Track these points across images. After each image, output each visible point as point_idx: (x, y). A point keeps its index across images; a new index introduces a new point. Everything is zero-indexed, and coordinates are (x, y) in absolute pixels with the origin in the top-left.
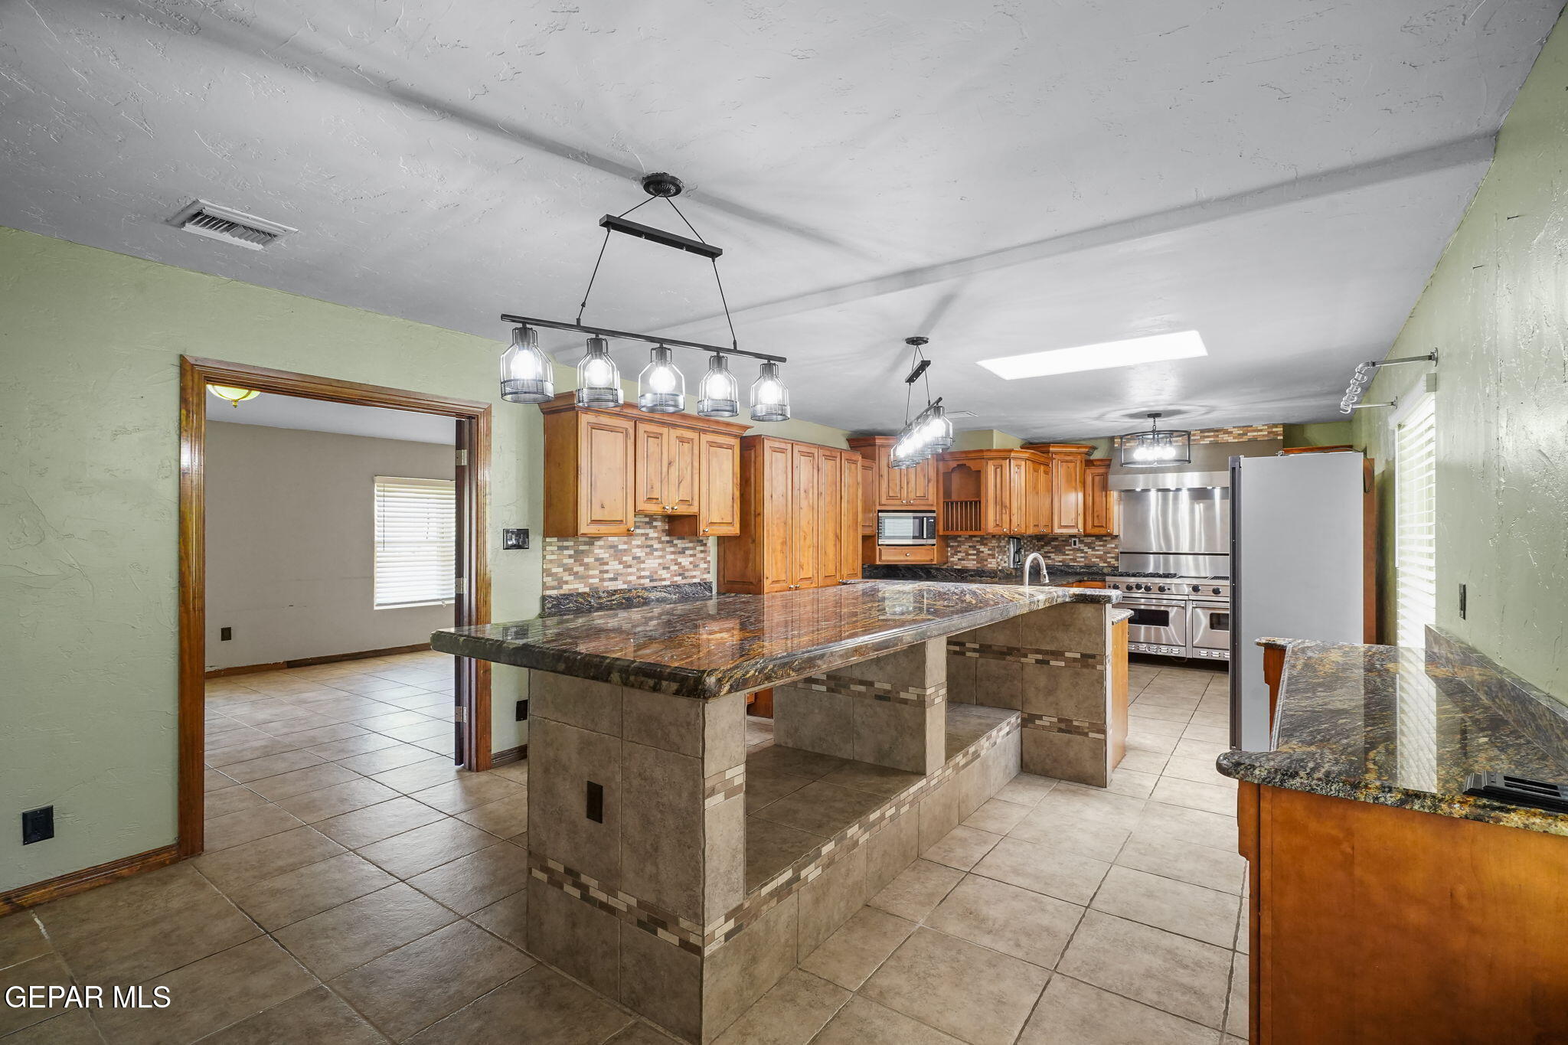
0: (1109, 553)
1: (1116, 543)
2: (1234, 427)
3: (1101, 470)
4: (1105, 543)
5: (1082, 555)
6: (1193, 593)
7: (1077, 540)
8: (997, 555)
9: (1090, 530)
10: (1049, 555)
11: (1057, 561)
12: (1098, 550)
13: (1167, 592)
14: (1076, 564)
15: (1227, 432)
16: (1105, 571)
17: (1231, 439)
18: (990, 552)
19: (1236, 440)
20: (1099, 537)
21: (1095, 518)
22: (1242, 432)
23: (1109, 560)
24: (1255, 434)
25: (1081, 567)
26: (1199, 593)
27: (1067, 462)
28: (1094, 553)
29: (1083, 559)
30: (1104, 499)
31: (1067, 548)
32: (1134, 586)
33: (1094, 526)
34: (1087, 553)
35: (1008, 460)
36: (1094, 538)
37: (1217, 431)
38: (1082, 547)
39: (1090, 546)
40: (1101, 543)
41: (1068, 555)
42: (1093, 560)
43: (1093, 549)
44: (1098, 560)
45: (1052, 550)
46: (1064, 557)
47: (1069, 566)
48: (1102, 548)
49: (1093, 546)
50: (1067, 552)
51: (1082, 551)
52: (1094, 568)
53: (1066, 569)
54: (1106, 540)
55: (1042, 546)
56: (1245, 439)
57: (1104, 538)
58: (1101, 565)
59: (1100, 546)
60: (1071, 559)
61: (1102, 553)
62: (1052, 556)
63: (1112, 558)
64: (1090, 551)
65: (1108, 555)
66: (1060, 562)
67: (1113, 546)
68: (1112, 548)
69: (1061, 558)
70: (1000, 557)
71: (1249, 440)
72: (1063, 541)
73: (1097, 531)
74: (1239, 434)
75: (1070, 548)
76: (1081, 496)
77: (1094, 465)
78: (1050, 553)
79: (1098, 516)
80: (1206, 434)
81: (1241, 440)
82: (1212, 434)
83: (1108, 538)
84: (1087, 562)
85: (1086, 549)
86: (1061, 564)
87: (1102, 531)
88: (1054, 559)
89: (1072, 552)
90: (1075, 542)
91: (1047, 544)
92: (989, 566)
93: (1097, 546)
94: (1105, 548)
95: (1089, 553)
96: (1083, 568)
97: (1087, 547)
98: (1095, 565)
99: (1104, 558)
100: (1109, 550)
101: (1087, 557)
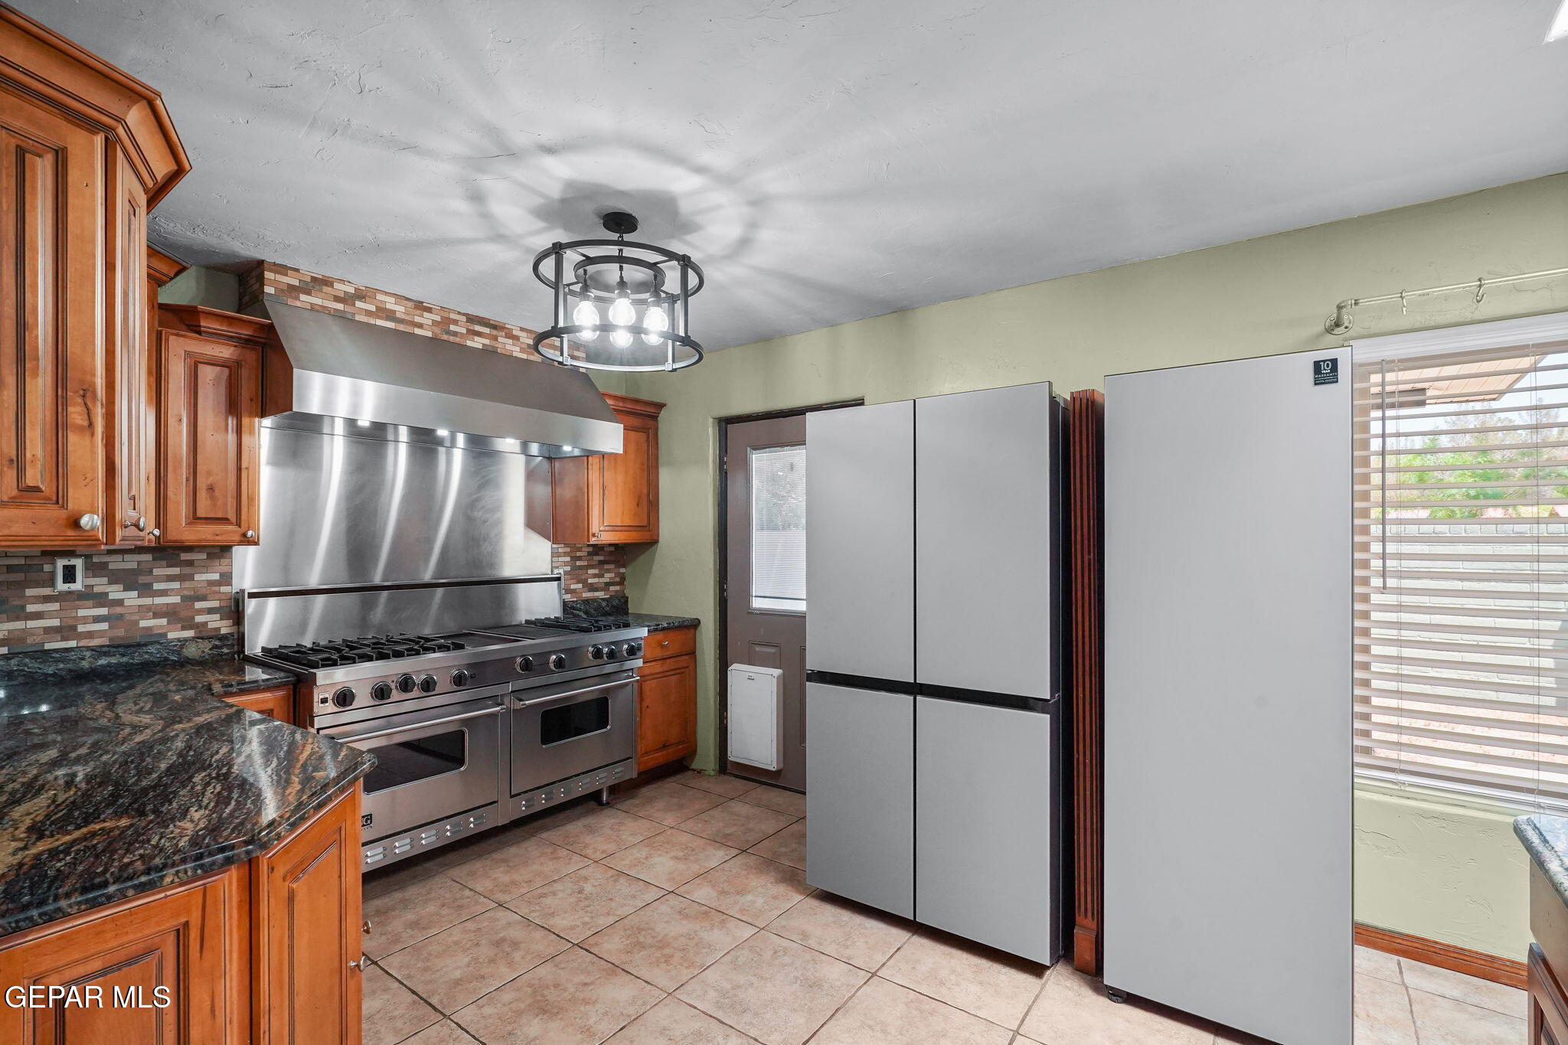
0: (204, 598)
1: (224, 569)
2: (522, 329)
4: (187, 570)
5: (103, 611)
7: (76, 563)
9: (181, 530)
12: (164, 593)
14: (73, 644)
15: (510, 336)
16: (192, 651)
17: (516, 351)
19: (525, 356)
21: (202, 495)
22: (532, 342)
23: (199, 619)
25: (99, 652)
28: (147, 601)
29: (104, 626)
30: (231, 437)
31: (29, 593)
33: (195, 518)
34: (120, 602)
36: (148, 557)
37: (494, 327)
38: (100, 584)
39: (128, 578)
40: (176, 571)
41: (37, 616)
42: (143, 624)
43: (146, 590)
44: (164, 621)
46: (20, 625)
47: (43, 654)
48: (176, 585)
49: (142, 579)
50: (32, 608)
51: (101, 599)
52: (152, 649)
54: (191, 563)
57: (184, 556)
58: (171, 636)
59: (170, 578)
60: (47, 629)
61: (177, 599)
63: (210, 611)
64: (132, 598)
65: (198, 605)
67: (216, 576)
68: (211, 583)
69: (4, 628)
73: (207, 534)
74: (528, 346)
75: (47, 591)
79: (211, 489)
80: (478, 328)
81: (531, 358)
82: (487, 330)
84: (120, 632)
85: (115, 592)
87: (224, 536)
89: (56, 607)
90: (69, 571)
93: (159, 580)
94: (187, 584)
95: (127, 603)
96: (106, 654)
97: (121, 587)
98: (155, 639)
99: (184, 614)
100: (204, 591)
101: (120, 617)
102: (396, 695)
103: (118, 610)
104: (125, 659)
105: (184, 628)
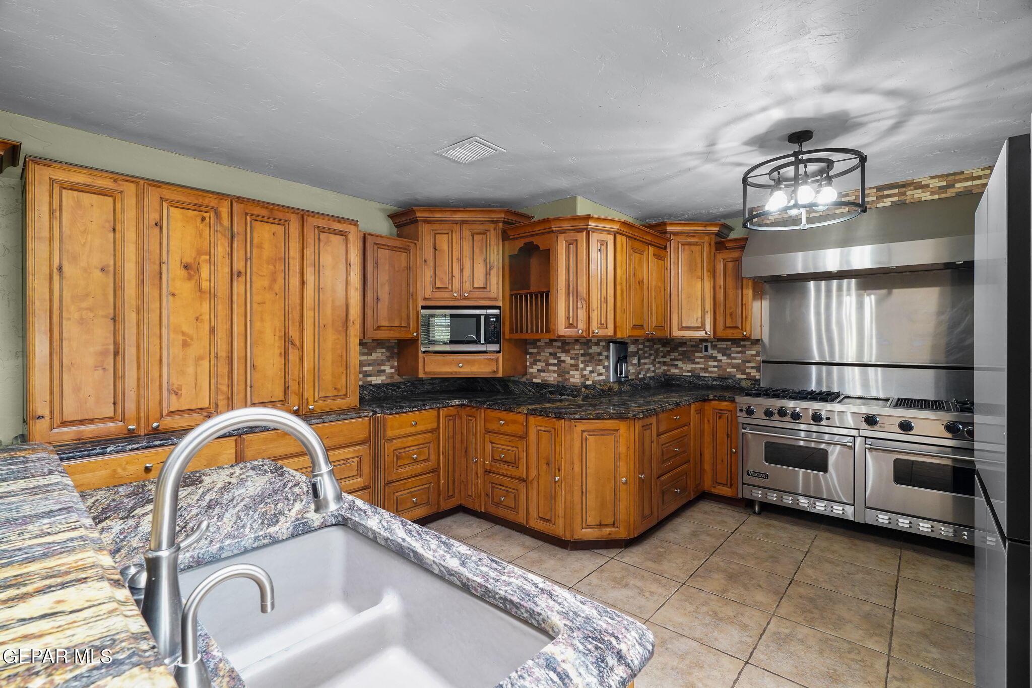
0: (749, 362)
1: (757, 349)
2: (932, 178)
3: (735, 254)
4: (744, 349)
5: (716, 364)
6: (866, 427)
7: (709, 345)
8: (581, 366)
9: (721, 333)
10: (676, 363)
11: (685, 371)
12: (735, 358)
13: (823, 423)
14: (707, 375)
16: (744, 384)
17: (926, 196)
18: (573, 362)
19: (936, 197)
20: (736, 342)
21: (728, 316)
22: (944, 183)
23: (748, 371)
24: (969, 183)
25: (714, 379)
26: (876, 428)
27: (690, 244)
28: (729, 361)
29: (716, 369)
31: (697, 354)
32: (776, 412)
33: (726, 327)
34: (721, 361)
35: (585, 233)
36: (729, 343)
37: (904, 186)
38: (715, 353)
39: (725, 352)
40: (739, 349)
41: (698, 363)
42: (729, 370)
43: (729, 356)
44: (735, 370)
45: (680, 357)
46: (693, 366)
47: (699, 377)
48: (739, 355)
49: (728, 352)
50: (697, 360)
51: (715, 359)
52: (730, 381)
53: (696, 381)
54: (744, 346)
55: (669, 353)
56: (951, 193)
57: (742, 343)
58: (738, 376)
59: (738, 352)
60: (701, 368)
61: (739, 361)
62: (680, 364)
63: (752, 368)
64: (724, 359)
65: (748, 365)
66: (688, 371)
67: (754, 352)
68: (752, 355)
69: (689, 367)
70: (589, 368)
71: (958, 194)
72: (692, 346)
73: (729, 334)
74: (940, 188)
75: (700, 355)
76: (708, 286)
77: (726, 248)
78: (677, 360)
79: (731, 314)
80: (886, 193)
81: (943, 196)
82: (896, 191)
83: (748, 343)
84: (721, 373)
85: (720, 357)
86: (690, 374)
87: (736, 334)
88: (681, 368)
89: (702, 360)
90: (706, 348)
91: (674, 350)
92: (572, 380)
93: (734, 352)
94: (743, 355)
95: (723, 361)
96: (716, 380)
97: (721, 354)
98: (731, 377)
99: (742, 368)
100: (749, 359)
101: (721, 366)
102: (776, 417)
103: (720, 364)
104: (721, 383)
105: (742, 374)
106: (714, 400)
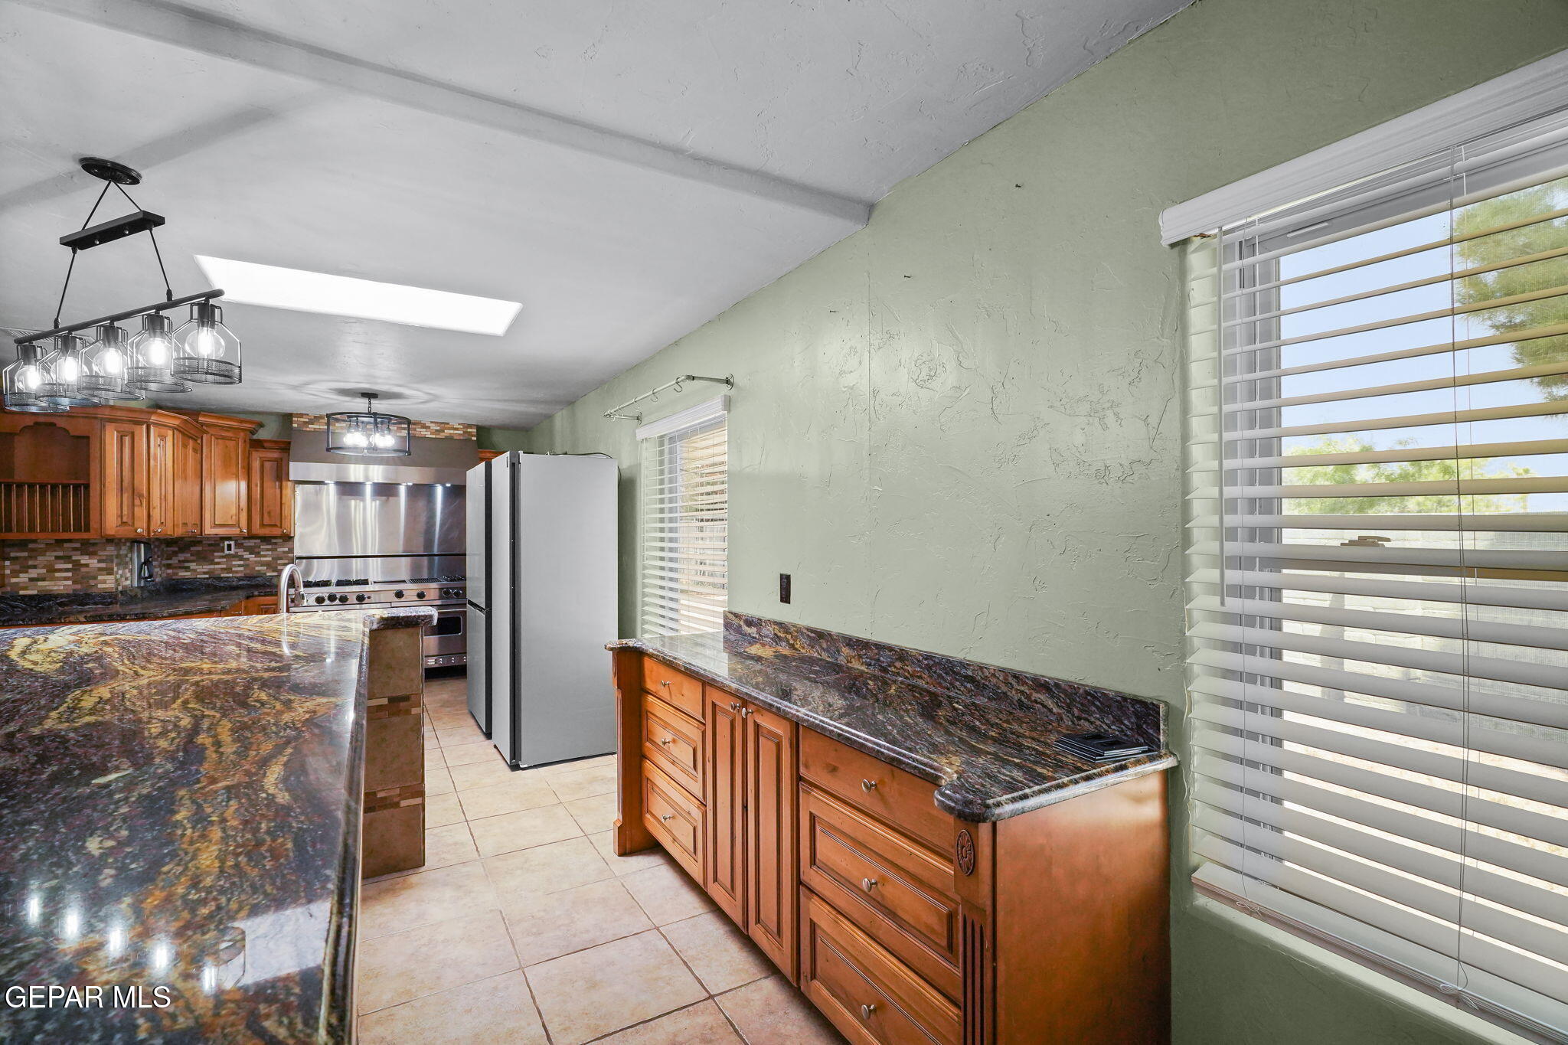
0: (281, 559)
1: (290, 547)
2: (432, 422)
3: (275, 455)
4: (274, 547)
5: (242, 563)
6: (397, 600)
7: (232, 543)
8: (115, 569)
9: (257, 529)
10: (186, 564)
11: (200, 573)
12: (265, 556)
13: (366, 601)
14: (231, 575)
15: (424, 426)
17: (428, 435)
18: (103, 565)
19: (434, 436)
20: (266, 539)
21: (266, 515)
22: (438, 428)
24: (452, 432)
25: (240, 579)
26: (402, 599)
27: (223, 438)
28: (258, 559)
29: (242, 569)
30: (278, 491)
31: (216, 554)
32: (326, 598)
33: (262, 525)
34: (248, 559)
35: (144, 427)
36: (259, 541)
38: (241, 552)
39: (252, 550)
40: (269, 547)
41: (218, 563)
42: (257, 568)
43: (258, 554)
44: (265, 568)
45: (192, 558)
46: (212, 567)
47: (220, 579)
48: (270, 553)
49: (257, 550)
50: (216, 560)
51: (241, 558)
52: (259, 579)
53: (217, 583)
54: (276, 544)
55: (175, 554)
56: (442, 435)
57: (274, 541)
58: (268, 574)
59: (268, 550)
60: (222, 569)
61: (270, 559)
62: (193, 566)
64: (252, 557)
65: (279, 562)
66: (205, 573)
67: (287, 549)
68: (284, 552)
69: (207, 568)
70: (120, 572)
71: (446, 438)
72: (210, 545)
73: (266, 532)
74: (436, 430)
75: (221, 554)
76: (243, 485)
77: (264, 447)
78: (188, 561)
79: (269, 513)
81: (438, 436)
83: (281, 541)
84: (248, 571)
85: (246, 555)
86: (207, 576)
87: (276, 532)
88: (195, 570)
89: (225, 560)
90: (229, 547)
91: (182, 550)
92: (100, 586)
93: (263, 550)
94: (275, 553)
95: (251, 559)
96: (243, 580)
97: (248, 553)
98: (260, 575)
99: (274, 565)
100: (280, 556)
101: (248, 565)
102: (327, 602)
103: (247, 562)
104: (249, 583)
105: (273, 571)
106: (259, 596)
